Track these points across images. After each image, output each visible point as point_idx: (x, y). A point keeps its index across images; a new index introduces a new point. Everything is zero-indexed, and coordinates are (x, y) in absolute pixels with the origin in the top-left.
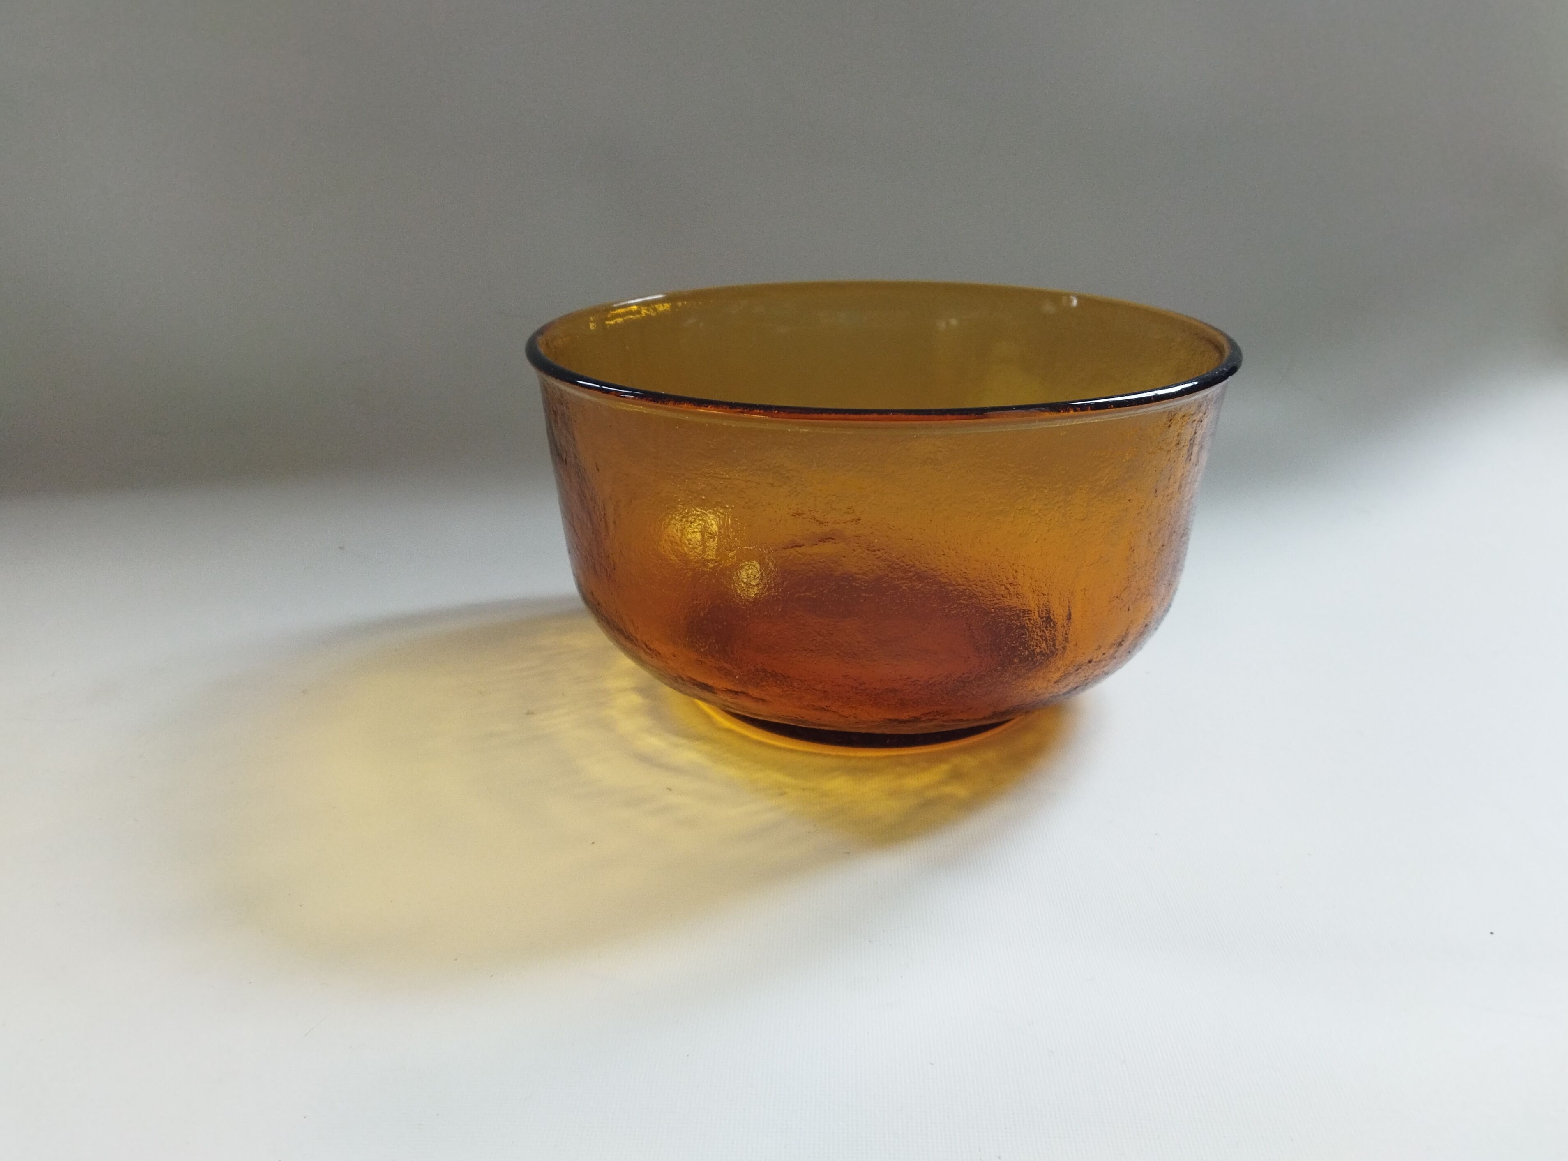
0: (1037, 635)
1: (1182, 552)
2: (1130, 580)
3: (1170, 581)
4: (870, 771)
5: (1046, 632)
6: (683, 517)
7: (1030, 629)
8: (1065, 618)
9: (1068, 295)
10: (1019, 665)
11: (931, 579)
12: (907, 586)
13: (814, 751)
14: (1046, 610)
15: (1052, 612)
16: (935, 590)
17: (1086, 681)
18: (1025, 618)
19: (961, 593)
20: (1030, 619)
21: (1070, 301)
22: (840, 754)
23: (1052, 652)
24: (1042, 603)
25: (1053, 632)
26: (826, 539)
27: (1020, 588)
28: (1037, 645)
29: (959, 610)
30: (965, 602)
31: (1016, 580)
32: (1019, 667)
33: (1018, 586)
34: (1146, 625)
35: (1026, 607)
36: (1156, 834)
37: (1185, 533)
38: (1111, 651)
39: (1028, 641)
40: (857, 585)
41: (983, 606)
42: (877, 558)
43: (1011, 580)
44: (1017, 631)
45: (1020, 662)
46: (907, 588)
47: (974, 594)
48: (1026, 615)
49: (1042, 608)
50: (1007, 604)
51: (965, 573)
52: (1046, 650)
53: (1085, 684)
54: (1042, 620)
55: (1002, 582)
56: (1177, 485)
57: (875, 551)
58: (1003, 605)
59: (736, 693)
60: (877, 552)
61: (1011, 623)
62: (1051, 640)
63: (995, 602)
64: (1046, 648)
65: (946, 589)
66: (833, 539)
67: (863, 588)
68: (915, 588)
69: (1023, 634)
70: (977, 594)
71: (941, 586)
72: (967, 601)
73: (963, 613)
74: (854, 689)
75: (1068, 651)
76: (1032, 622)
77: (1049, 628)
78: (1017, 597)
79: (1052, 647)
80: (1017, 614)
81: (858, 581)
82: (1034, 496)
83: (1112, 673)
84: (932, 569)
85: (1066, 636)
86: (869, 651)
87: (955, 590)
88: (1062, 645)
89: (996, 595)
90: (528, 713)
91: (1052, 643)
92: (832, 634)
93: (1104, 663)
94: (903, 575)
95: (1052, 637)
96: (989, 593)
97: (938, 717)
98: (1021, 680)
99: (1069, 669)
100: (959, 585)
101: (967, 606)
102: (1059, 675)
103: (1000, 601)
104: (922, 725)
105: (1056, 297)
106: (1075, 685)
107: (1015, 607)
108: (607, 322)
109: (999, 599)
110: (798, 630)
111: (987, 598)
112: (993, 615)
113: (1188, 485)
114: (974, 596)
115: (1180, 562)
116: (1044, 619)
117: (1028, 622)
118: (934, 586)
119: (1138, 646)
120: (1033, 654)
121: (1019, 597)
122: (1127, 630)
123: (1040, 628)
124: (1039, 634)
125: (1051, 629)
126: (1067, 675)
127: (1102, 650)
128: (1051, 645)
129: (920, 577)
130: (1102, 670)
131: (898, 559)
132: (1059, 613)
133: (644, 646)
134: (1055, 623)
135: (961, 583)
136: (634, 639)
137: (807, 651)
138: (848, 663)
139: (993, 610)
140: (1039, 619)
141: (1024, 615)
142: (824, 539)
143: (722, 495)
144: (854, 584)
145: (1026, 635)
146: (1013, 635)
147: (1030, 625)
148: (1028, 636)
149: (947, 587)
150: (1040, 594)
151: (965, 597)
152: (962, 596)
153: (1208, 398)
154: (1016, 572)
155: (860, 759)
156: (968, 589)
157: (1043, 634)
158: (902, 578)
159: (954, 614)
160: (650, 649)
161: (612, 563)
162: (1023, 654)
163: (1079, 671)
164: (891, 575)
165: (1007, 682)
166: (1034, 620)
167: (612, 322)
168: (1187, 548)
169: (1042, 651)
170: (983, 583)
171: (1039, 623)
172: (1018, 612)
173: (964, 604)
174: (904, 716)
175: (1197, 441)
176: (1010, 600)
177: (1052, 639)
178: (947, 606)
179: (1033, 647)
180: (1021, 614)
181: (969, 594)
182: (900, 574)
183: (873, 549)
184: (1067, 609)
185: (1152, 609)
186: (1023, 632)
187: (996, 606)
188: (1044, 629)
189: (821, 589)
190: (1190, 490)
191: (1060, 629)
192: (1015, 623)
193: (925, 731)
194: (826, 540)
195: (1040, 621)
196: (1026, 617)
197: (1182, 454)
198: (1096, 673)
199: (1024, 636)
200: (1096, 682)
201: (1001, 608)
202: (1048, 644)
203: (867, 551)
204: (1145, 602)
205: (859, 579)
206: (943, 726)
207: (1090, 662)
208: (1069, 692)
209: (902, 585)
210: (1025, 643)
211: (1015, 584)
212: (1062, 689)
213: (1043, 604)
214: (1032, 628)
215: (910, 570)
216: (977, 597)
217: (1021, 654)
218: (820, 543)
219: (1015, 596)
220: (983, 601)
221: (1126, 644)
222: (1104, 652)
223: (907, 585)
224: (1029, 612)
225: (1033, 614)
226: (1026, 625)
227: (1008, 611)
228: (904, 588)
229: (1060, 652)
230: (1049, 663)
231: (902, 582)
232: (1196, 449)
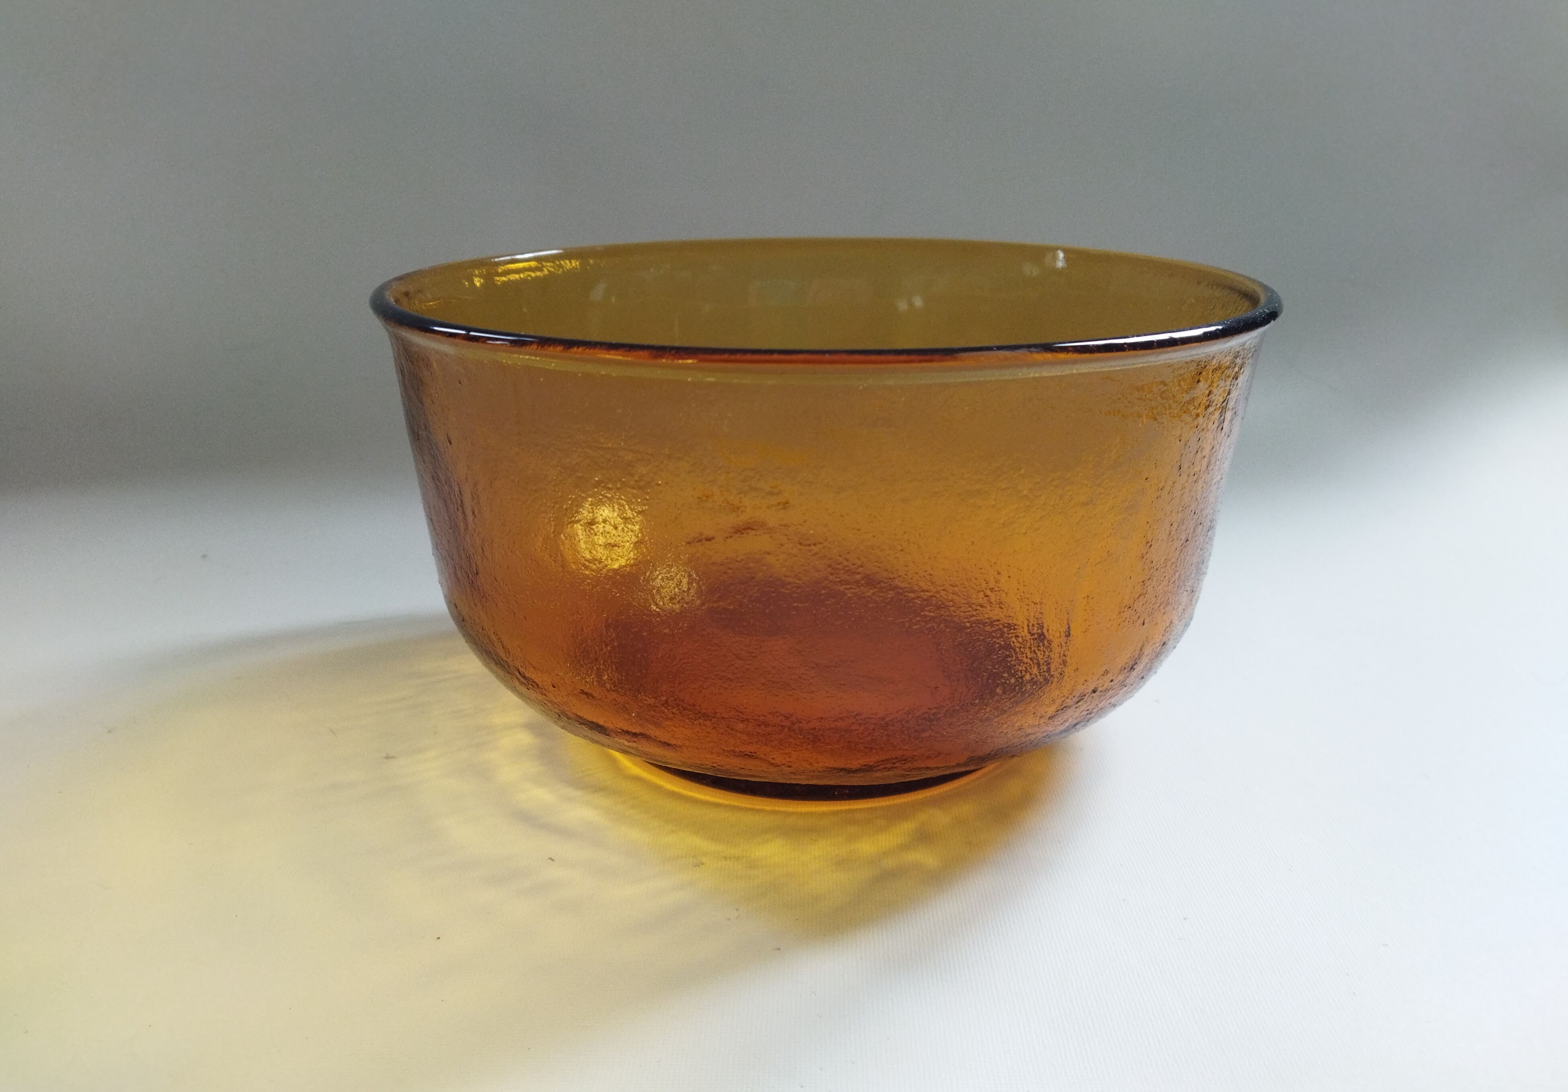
0: (1027, 657)
1: (1208, 550)
2: (1146, 585)
3: (1193, 587)
4: (813, 831)
5: (1038, 653)
6: (556, 503)
7: (1018, 650)
8: (1063, 634)
9: (1054, 250)
10: (1003, 697)
11: (885, 583)
12: (853, 593)
13: (743, 805)
14: (1038, 624)
15: (1045, 626)
16: (892, 598)
17: (1089, 716)
18: (1010, 635)
19: (925, 602)
20: (1017, 637)
21: (1055, 258)
22: (777, 808)
23: (1046, 680)
24: (1032, 614)
25: (1047, 653)
26: (744, 529)
27: (1004, 595)
28: (1026, 671)
29: (923, 624)
30: (932, 614)
31: (998, 585)
32: (1004, 699)
33: (1001, 592)
34: (1164, 644)
35: (1012, 620)
36: (1185, 919)
37: (1212, 525)
38: (1121, 678)
39: (1015, 666)
40: (787, 591)
41: (955, 619)
42: (812, 555)
43: (991, 585)
44: (1000, 652)
45: (1004, 692)
46: (853, 595)
47: (943, 604)
48: (1012, 631)
49: (1032, 622)
50: (987, 616)
51: (931, 575)
52: (1039, 677)
53: (1088, 718)
54: (1033, 637)
55: (979, 587)
56: (1205, 462)
57: (809, 545)
58: (981, 618)
59: (635, 735)
60: (813, 547)
61: (992, 642)
62: (1045, 664)
63: (970, 613)
64: (1038, 674)
65: (905, 596)
66: (753, 529)
67: (795, 595)
68: (864, 595)
69: (1008, 656)
70: (948, 603)
71: (898, 593)
72: (933, 612)
73: (927, 629)
74: (786, 730)
75: (1066, 678)
76: (1020, 639)
77: (1042, 648)
78: (1001, 608)
79: (1045, 673)
80: (1000, 629)
81: (788, 587)
82: (1023, 471)
83: (1121, 704)
84: (886, 570)
85: (1064, 658)
86: (804, 679)
87: (918, 598)
88: (1059, 671)
89: (972, 604)
90: (388, 757)
91: (1045, 668)
92: (755, 657)
93: (1111, 692)
94: (848, 578)
95: (1045, 660)
96: (964, 601)
97: (898, 764)
98: (1006, 716)
99: (1068, 701)
100: (923, 591)
101: (933, 618)
102: (1054, 708)
103: (977, 612)
104: (879, 774)
105: (1039, 253)
106: (1075, 722)
107: (998, 620)
108: (498, 278)
109: (976, 610)
110: (710, 652)
111: (960, 608)
112: (969, 630)
113: (1218, 463)
114: (942, 606)
115: (1205, 564)
116: (1036, 636)
117: (1015, 641)
118: (890, 592)
119: (1153, 670)
120: (1021, 683)
121: (1003, 606)
122: (1141, 650)
123: (1030, 648)
124: (1029, 657)
125: (1044, 649)
126: (1065, 709)
127: (1110, 676)
128: (1045, 670)
129: (870, 581)
130: (1109, 702)
131: (840, 556)
132: (1054, 629)
133: (517, 674)
134: (1050, 642)
135: (925, 589)
136: (505, 664)
137: (722, 679)
138: (777, 695)
139: (968, 625)
140: (1029, 637)
141: (1010, 630)
142: (742, 530)
143: (604, 472)
144: (782, 590)
145: (1012, 657)
146: (995, 657)
147: (1018, 645)
148: (1014, 658)
149: (906, 594)
150: (1031, 604)
151: (931, 607)
152: (927, 606)
153: (1245, 346)
154: (999, 573)
155: (802, 815)
156: (935, 596)
157: (1035, 656)
158: (848, 583)
159: (917, 629)
160: (524, 677)
161: (474, 566)
162: (1008, 682)
163: (1080, 703)
164: (831, 577)
165: (987, 719)
166: (1022, 637)
167: (504, 279)
168: (1212, 545)
169: (1032, 679)
170: (956, 589)
171: (1029, 641)
172: (1001, 626)
173: (929, 616)
174: (855, 764)
175: (1231, 405)
176: (991, 611)
177: (1045, 662)
178: (907, 620)
179: (1021, 673)
180: (1006, 629)
181: (936, 603)
182: (845, 577)
183: (808, 542)
184: (1065, 622)
185: (1171, 622)
186: (1008, 653)
187: (971, 619)
188: (1036, 649)
189: (739, 597)
190: (1219, 470)
191: (1056, 650)
192: (997, 641)
193: (881, 782)
194: (744, 531)
195: (1030, 639)
196: (1012, 633)
197: (1212, 420)
198: (1100, 705)
199: (1009, 659)
200: (1100, 717)
201: (979, 622)
202: (1040, 669)
203: (799, 546)
204: (1164, 613)
205: (789, 583)
206: (903, 776)
207: (1094, 691)
208: (1066, 731)
209: (847, 591)
210: (1010, 668)
211: (996, 589)
212: (1057, 726)
213: (1034, 616)
214: (1020, 648)
215: (857, 571)
216: (946, 607)
217: (1005, 683)
218: (736, 534)
219: (998, 606)
220: (955, 612)
221: (1139, 668)
222: (1113, 678)
223: (853, 591)
224: (1016, 627)
225: (1021, 630)
226: (1012, 645)
227: (989, 625)
228: (849, 595)
229: (1056, 679)
230: (1042, 694)
231: (848, 587)
232: (1229, 415)
